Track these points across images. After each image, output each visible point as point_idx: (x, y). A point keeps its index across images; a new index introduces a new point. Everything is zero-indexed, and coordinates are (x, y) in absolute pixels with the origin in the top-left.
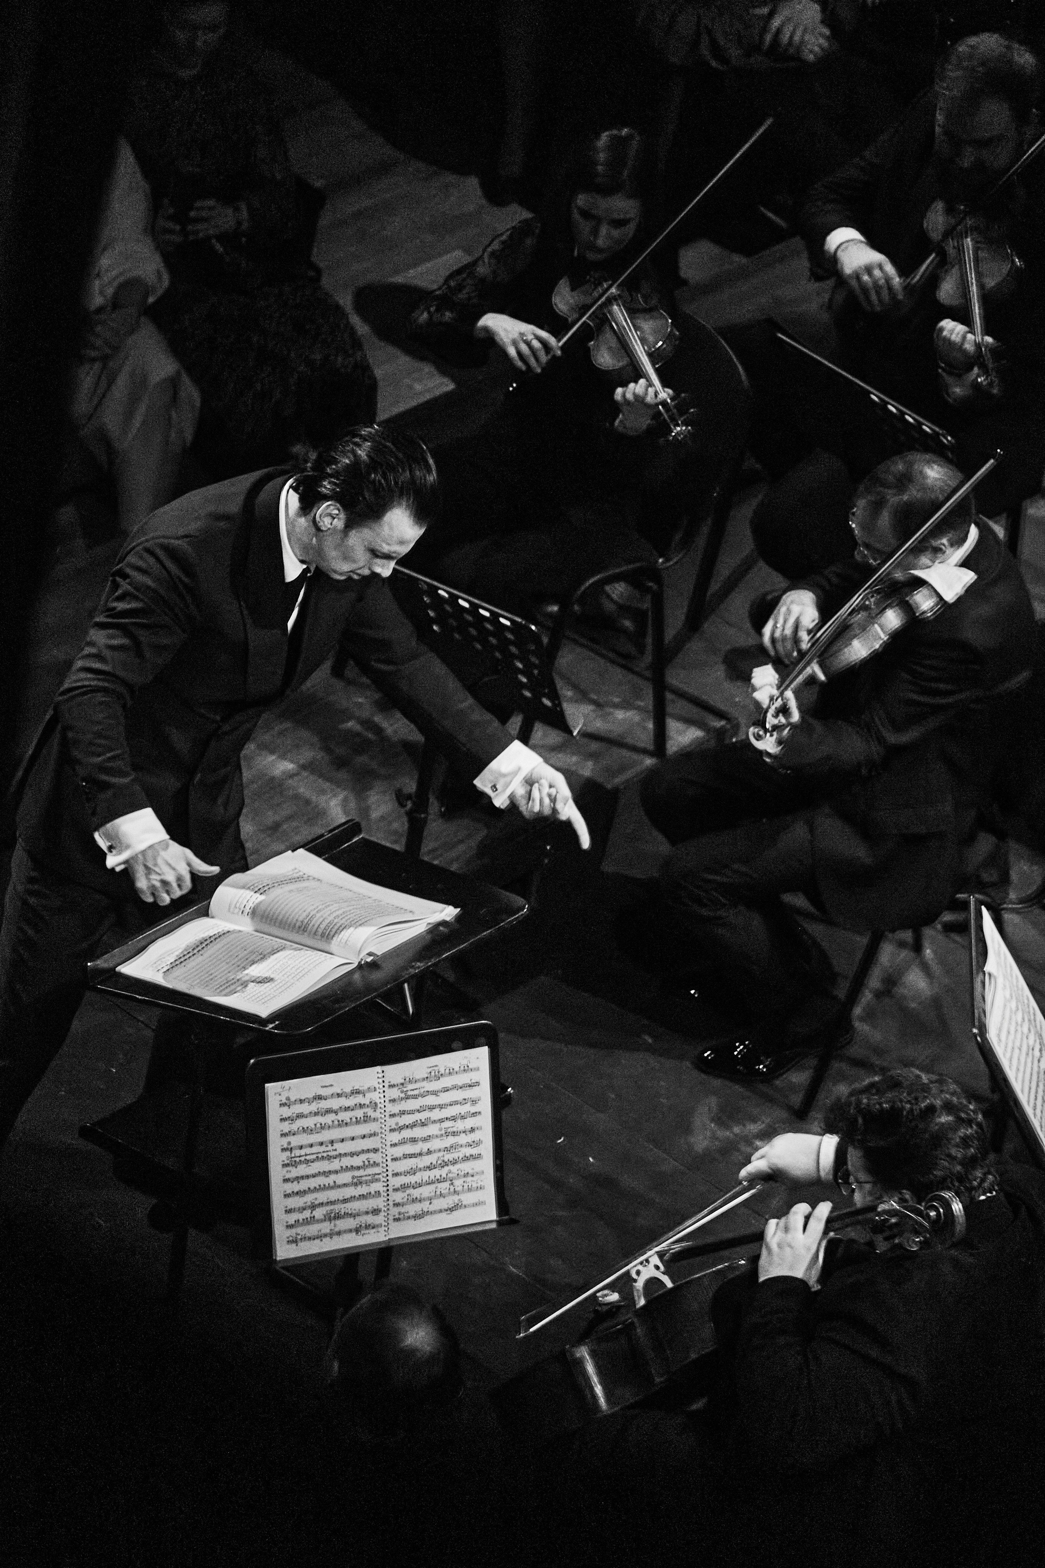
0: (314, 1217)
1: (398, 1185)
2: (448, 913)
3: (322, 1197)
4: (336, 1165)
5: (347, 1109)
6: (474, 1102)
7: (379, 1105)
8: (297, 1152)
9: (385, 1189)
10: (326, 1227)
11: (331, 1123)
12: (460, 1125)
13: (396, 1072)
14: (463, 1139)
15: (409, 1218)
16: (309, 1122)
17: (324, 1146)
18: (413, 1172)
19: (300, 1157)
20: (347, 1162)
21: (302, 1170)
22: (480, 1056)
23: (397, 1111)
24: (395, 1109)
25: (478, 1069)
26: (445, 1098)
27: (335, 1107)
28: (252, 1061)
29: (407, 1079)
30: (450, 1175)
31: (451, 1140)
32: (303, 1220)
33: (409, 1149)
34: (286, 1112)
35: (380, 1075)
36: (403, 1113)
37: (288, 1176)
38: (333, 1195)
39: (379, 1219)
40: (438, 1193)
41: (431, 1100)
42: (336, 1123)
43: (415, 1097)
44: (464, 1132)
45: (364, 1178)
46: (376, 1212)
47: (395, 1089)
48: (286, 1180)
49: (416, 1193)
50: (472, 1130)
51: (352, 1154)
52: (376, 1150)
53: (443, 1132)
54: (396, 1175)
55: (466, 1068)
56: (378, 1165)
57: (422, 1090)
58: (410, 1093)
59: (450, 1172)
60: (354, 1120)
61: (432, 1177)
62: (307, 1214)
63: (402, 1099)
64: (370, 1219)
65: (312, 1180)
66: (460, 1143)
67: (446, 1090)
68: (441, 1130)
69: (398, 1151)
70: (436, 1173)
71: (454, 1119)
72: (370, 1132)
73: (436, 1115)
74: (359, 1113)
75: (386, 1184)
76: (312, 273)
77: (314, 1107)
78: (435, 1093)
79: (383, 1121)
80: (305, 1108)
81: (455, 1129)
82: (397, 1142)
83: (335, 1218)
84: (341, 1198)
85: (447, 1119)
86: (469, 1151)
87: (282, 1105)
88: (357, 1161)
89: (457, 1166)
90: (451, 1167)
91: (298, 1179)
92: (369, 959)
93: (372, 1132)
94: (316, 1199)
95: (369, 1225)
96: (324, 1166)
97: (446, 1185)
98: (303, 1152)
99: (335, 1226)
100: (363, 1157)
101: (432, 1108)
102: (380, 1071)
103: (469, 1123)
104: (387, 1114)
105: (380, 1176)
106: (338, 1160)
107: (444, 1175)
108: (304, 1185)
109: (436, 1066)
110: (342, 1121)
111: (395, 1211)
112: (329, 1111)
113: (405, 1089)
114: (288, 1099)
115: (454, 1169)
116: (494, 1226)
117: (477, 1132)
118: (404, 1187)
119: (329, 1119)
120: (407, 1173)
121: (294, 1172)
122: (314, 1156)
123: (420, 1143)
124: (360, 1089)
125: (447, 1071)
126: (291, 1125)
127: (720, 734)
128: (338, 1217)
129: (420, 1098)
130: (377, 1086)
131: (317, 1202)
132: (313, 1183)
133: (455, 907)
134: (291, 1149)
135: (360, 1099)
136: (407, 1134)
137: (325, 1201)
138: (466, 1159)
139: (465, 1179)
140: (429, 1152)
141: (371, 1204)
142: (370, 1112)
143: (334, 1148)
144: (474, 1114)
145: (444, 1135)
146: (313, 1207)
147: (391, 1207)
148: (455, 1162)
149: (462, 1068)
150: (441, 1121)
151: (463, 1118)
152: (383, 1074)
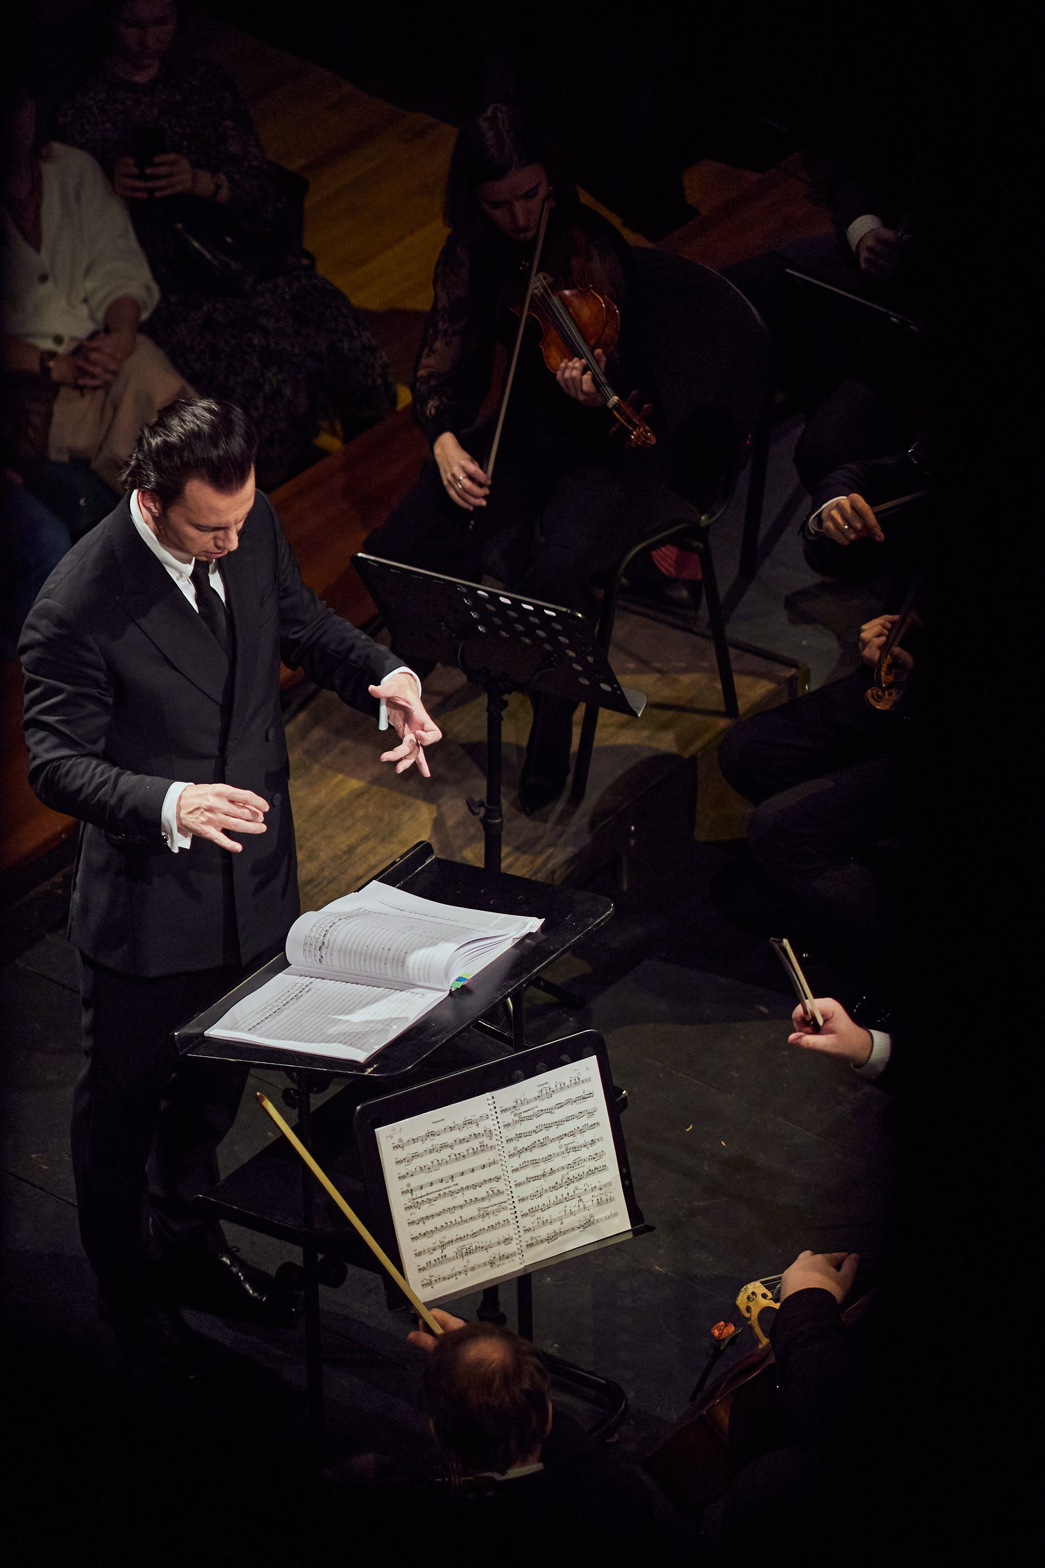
0: (445, 1256)
1: (526, 1211)
2: (534, 924)
3: (450, 1234)
4: (459, 1199)
5: (462, 1141)
6: (591, 1114)
7: (494, 1132)
8: (418, 1193)
9: (514, 1216)
10: (459, 1264)
11: (448, 1158)
12: (580, 1139)
13: (506, 1095)
14: (584, 1153)
15: (542, 1241)
16: (426, 1161)
17: (444, 1182)
18: (538, 1194)
19: (421, 1197)
20: (470, 1194)
21: (426, 1210)
22: (589, 1066)
23: (513, 1136)
24: (511, 1133)
25: (589, 1079)
26: (560, 1114)
27: (450, 1142)
28: (358, 1108)
29: (519, 1102)
30: (577, 1192)
31: (573, 1156)
32: (435, 1260)
33: (531, 1172)
34: (401, 1154)
35: (491, 1102)
36: (519, 1136)
37: (412, 1219)
38: (461, 1231)
39: (512, 1247)
40: (568, 1212)
41: (546, 1119)
42: (453, 1157)
43: (530, 1118)
44: (585, 1146)
45: (489, 1209)
46: (507, 1240)
47: (509, 1113)
48: (411, 1223)
49: (545, 1215)
50: (593, 1142)
51: (474, 1186)
52: (498, 1179)
53: (564, 1149)
54: (522, 1200)
55: (577, 1080)
56: (502, 1193)
57: (536, 1110)
58: (523, 1115)
59: (576, 1188)
60: (471, 1151)
61: (560, 1197)
62: (438, 1254)
63: (517, 1122)
64: (504, 1249)
65: (437, 1219)
66: (583, 1157)
67: (560, 1106)
68: (561, 1147)
69: (521, 1176)
70: (563, 1191)
71: (572, 1134)
72: (488, 1161)
73: (554, 1132)
74: (475, 1144)
75: (513, 1211)
76: (305, 262)
77: (428, 1144)
78: (549, 1111)
79: (501, 1148)
80: (419, 1147)
81: (575, 1145)
82: (518, 1166)
83: (467, 1253)
84: (470, 1233)
85: (565, 1135)
86: (593, 1164)
87: (396, 1147)
88: (481, 1192)
89: (583, 1182)
90: (577, 1184)
91: (423, 1220)
92: (459, 985)
93: (491, 1160)
94: (445, 1237)
95: (503, 1255)
96: (448, 1202)
97: (575, 1202)
98: (423, 1192)
99: (468, 1261)
100: (486, 1187)
101: (548, 1127)
102: (490, 1098)
103: (589, 1136)
104: (504, 1140)
105: (507, 1204)
106: (460, 1194)
107: (571, 1193)
108: (430, 1225)
109: (547, 1083)
110: (459, 1154)
111: (527, 1238)
112: (444, 1146)
113: (518, 1112)
114: (400, 1140)
115: (580, 1184)
116: (630, 1236)
117: (598, 1144)
118: (532, 1211)
119: (445, 1154)
120: (533, 1196)
121: (419, 1213)
122: (436, 1194)
123: (542, 1164)
124: (473, 1118)
125: (559, 1087)
126: (407, 1167)
127: (791, 682)
128: (469, 1252)
129: (535, 1118)
130: (489, 1113)
131: (446, 1240)
132: (439, 1222)
133: (539, 918)
134: (412, 1190)
135: (474, 1129)
136: (527, 1156)
137: (454, 1238)
138: (591, 1172)
139: (593, 1194)
140: (552, 1171)
141: (503, 1233)
142: (486, 1141)
143: (455, 1183)
144: (593, 1126)
145: (565, 1152)
146: (443, 1246)
147: (522, 1233)
148: (580, 1178)
149: (573, 1081)
150: (560, 1138)
151: (582, 1132)
152: (493, 1100)
